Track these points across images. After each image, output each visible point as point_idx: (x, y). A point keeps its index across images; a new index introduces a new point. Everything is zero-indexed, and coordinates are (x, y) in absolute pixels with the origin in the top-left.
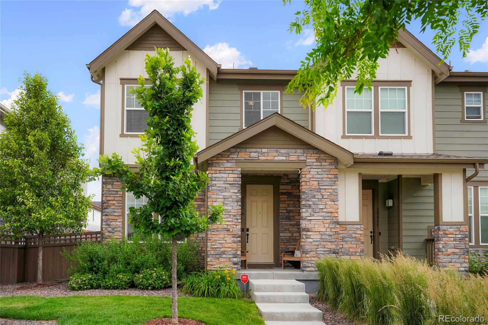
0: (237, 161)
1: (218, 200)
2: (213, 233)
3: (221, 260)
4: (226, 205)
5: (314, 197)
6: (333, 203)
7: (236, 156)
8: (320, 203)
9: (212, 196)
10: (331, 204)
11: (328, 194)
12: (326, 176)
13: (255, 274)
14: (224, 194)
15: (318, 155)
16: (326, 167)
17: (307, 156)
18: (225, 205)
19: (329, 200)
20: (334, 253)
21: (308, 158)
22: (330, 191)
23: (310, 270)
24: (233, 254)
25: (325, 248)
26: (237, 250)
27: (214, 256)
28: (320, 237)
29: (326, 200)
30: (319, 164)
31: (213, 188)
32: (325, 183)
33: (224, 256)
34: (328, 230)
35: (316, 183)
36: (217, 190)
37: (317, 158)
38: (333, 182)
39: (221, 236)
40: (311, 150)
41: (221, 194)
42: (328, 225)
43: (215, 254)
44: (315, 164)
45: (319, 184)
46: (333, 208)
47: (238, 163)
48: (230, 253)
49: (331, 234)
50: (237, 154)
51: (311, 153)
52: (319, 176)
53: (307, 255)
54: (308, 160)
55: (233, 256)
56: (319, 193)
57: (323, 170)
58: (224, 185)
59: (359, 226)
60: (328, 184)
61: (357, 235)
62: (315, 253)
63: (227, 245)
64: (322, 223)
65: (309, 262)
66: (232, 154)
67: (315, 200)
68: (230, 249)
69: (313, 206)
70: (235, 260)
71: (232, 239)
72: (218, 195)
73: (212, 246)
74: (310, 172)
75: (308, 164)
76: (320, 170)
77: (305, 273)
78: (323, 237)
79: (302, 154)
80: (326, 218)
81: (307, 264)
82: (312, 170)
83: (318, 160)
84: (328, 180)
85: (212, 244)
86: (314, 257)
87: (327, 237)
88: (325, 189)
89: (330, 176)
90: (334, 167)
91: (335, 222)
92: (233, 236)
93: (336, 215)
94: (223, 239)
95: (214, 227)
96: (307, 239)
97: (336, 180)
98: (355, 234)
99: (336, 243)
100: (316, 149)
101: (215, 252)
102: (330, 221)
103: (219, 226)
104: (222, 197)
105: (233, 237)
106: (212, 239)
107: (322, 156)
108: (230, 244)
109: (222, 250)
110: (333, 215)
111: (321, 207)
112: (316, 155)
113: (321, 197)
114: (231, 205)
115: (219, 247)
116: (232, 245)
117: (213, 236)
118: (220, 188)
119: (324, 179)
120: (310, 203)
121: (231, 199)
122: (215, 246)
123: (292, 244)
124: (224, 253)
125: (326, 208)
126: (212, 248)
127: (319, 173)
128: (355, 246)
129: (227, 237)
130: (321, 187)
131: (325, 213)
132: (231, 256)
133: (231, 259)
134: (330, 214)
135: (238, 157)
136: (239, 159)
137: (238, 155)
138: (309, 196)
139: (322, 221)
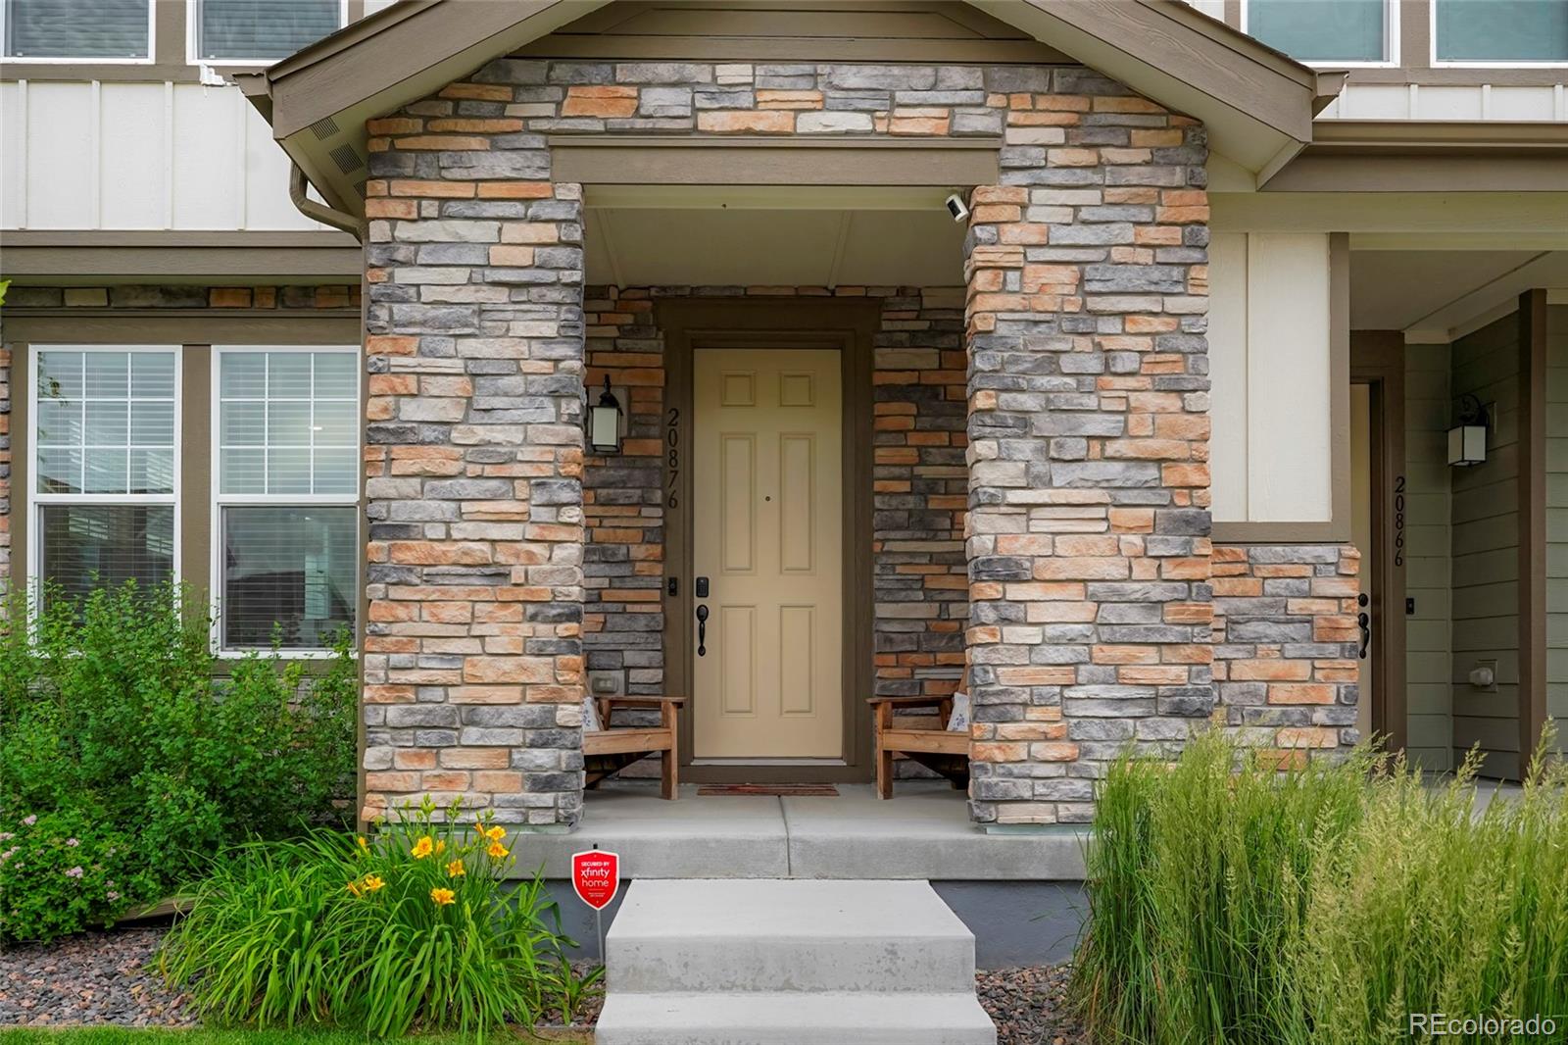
0: (554, 141)
1: (434, 386)
2: (397, 593)
3: (452, 759)
4: (486, 418)
5: (1050, 362)
6: (1172, 402)
7: (549, 109)
8: (1091, 402)
9: (395, 360)
10: (1163, 411)
11: (1145, 343)
12: (1129, 234)
13: (675, 845)
14: (469, 346)
15: (1081, 104)
16: (1132, 176)
17: (1006, 108)
18: (475, 417)
19: (1147, 382)
20: (1178, 712)
21: (1011, 118)
22: (1157, 325)
23: (1027, 819)
24: (530, 725)
25: (1118, 680)
26: (553, 700)
27: (408, 735)
28: (1086, 611)
29: (1131, 383)
30: (1086, 157)
31: (401, 311)
32: (1123, 279)
33: (472, 735)
34: (1144, 569)
35: (1067, 275)
36: (423, 323)
37: (1073, 118)
38: (1176, 273)
39: (450, 612)
40: (1032, 70)
41: (449, 346)
42: (1137, 540)
43: (409, 721)
44: (1057, 157)
45: (1082, 280)
46: (1173, 432)
47: (560, 154)
48: (508, 716)
49: (1157, 592)
50: (557, 93)
51: (1033, 86)
52: (1085, 235)
53: (1008, 729)
54: (1013, 136)
55: (530, 735)
56: (1083, 343)
57: (1113, 195)
58: (468, 295)
59: (1329, 553)
60: (1141, 284)
61: (1316, 606)
62: (1053, 713)
63: (488, 670)
64: (1102, 527)
65: (1016, 769)
66: (524, 96)
67: (1056, 381)
68: (514, 694)
69: (1044, 423)
70: (543, 757)
71: (526, 629)
72: (433, 354)
73: (394, 677)
74: (1024, 207)
75: (1013, 158)
76: (1093, 196)
77: (993, 835)
78: (1109, 613)
79: (977, 97)
80: (1124, 497)
81: (1008, 783)
82: (1039, 195)
83: (1076, 133)
84: (1145, 256)
85: (395, 659)
86: (1046, 738)
87: (1134, 615)
88: (1123, 314)
89: (1152, 234)
90: (1178, 176)
91: (1188, 522)
92: (531, 609)
93: (1195, 479)
94: (462, 631)
95: (408, 557)
96: (1006, 630)
97: (1195, 255)
98: (1308, 595)
99: (1188, 650)
100: (1074, 64)
101: (412, 713)
102: (1150, 511)
103: (439, 547)
104: (457, 366)
105: (533, 618)
106: (395, 628)
107: (1107, 107)
108: (508, 664)
109: (457, 695)
110: (1172, 477)
111: (1097, 425)
112: (1063, 102)
113: (1094, 365)
114: (515, 415)
115: (439, 676)
116: (524, 669)
117: (401, 612)
118: (443, 311)
119: (1117, 254)
120: (1027, 401)
121: (515, 383)
122: (415, 677)
123: (941, 657)
124: (470, 714)
125: (1125, 433)
126: (395, 686)
127: (1084, 214)
128: (1303, 669)
129: (492, 618)
130: (1095, 303)
131: (1118, 466)
132: (515, 737)
133: (516, 756)
134: (1151, 473)
135: (558, 116)
136: (566, 125)
137: (559, 104)
138: (1016, 360)
139: (1100, 512)
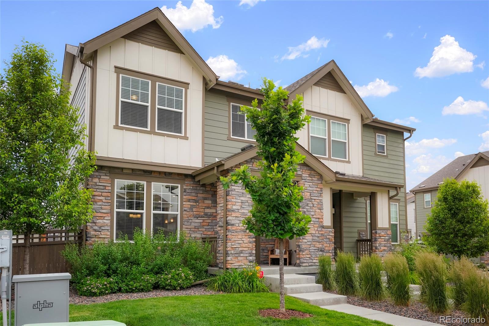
0: (252, 170)
1: (237, 204)
2: (232, 234)
3: (240, 258)
4: (243, 209)
5: (307, 205)
6: (319, 211)
7: (251, 166)
8: (312, 210)
9: (232, 200)
10: (319, 212)
11: (317, 203)
12: (315, 189)
13: (267, 270)
14: (242, 198)
15: (310, 172)
16: (316, 182)
17: (302, 172)
18: (242, 208)
19: (317, 208)
20: (321, 251)
21: (303, 173)
22: (318, 201)
23: (305, 265)
24: (250, 253)
25: (315, 247)
26: (252, 250)
27: (234, 255)
28: (311, 238)
29: (315, 208)
30: (311, 179)
31: (233, 193)
32: (315, 195)
33: (242, 255)
34: (317, 232)
35: (309, 194)
36: (235, 195)
37: (309, 174)
38: (320, 194)
39: (240, 237)
40: (305, 167)
41: (239, 198)
42: (316, 228)
43: (234, 253)
44: (308, 178)
45: (310, 195)
46: (320, 215)
47: (252, 172)
48: (247, 252)
49: (319, 235)
50: (252, 163)
51: (305, 169)
52: (311, 189)
53: (304, 253)
54: (303, 175)
55: (249, 255)
56: (311, 203)
57: (314, 184)
58: (241, 191)
59: (331, 230)
60: (316, 196)
61: (330, 237)
62: (308, 251)
63: (244, 245)
64: (313, 227)
65: (305, 259)
66: (248, 163)
67: (308, 207)
68: (247, 249)
69: (307, 212)
70: (251, 258)
71: (249, 239)
72: (237, 199)
73: (232, 246)
74: (304, 184)
75: (303, 178)
76: (311, 184)
77: (302, 268)
78: (314, 238)
79: (299, 170)
80: (315, 223)
81: (304, 260)
82: (306, 183)
83: (310, 175)
84: (316, 192)
85: (232, 244)
86: (308, 254)
87: (316, 238)
88: (315, 199)
89: (318, 189)
90: (320, 182)
91: (322, 226)
92: (249, 237)
93: (322, 221)
94: (241, 240)
95: (234, 229)
96: (303, 240)
97: (321, 192)
98: (329, 235)
99: (322, 243)
100: (308, 166)
101: (234, 252)
102: (318, 225)
103: (238, 227)
104: (240, 201)
105: (249, 238)
106: (232, 239)
107: (312, 172)
108: (246, 244)
109: (240, 249)
110: (320, 220)
111: (313, 213)
112: (308, 171)
113: (312, 206)
114: (247, 208)
115: (238, 246)
116: (248, 245)
117: (233, 237)
118: (238, 193)
119: (314, 191)
120: (305, 210)
121: (247, 204)
122: (235, 246)
123: (270, 243)
124: (241, 252)
125: (315, 215)
126: (232, 248)
127: (310, 186)
128: (328, 245)
129: (245, 238)
130: (312, 198)
131: (314, 219)
132: (247, 255)
133: (247, 258)
134: (317, 220)
135: (252, 167)
136: (253, 168)
137: (252, 165)
138: (304, 204)
139: (313, 225)
